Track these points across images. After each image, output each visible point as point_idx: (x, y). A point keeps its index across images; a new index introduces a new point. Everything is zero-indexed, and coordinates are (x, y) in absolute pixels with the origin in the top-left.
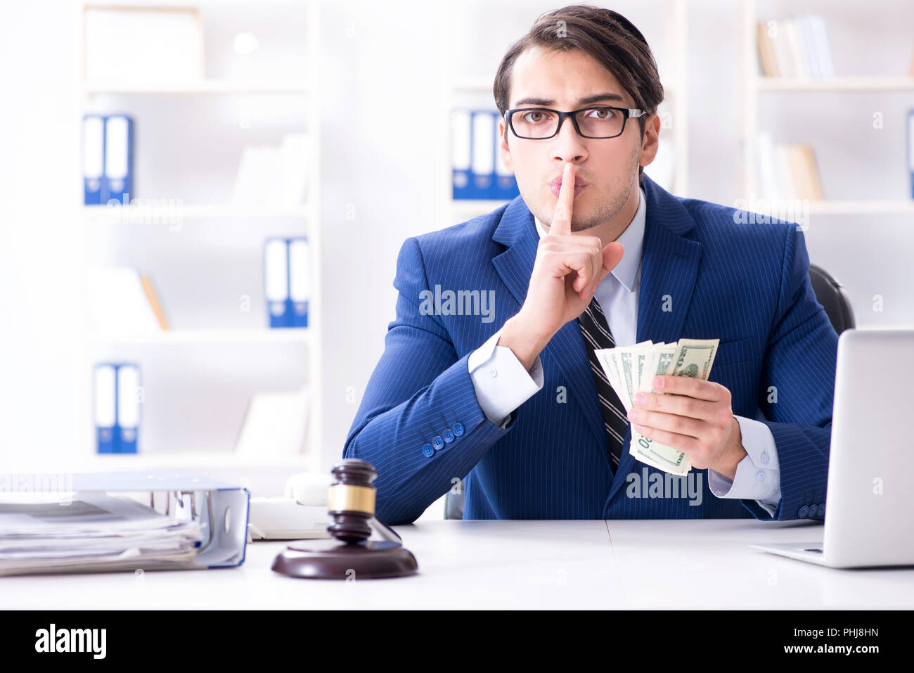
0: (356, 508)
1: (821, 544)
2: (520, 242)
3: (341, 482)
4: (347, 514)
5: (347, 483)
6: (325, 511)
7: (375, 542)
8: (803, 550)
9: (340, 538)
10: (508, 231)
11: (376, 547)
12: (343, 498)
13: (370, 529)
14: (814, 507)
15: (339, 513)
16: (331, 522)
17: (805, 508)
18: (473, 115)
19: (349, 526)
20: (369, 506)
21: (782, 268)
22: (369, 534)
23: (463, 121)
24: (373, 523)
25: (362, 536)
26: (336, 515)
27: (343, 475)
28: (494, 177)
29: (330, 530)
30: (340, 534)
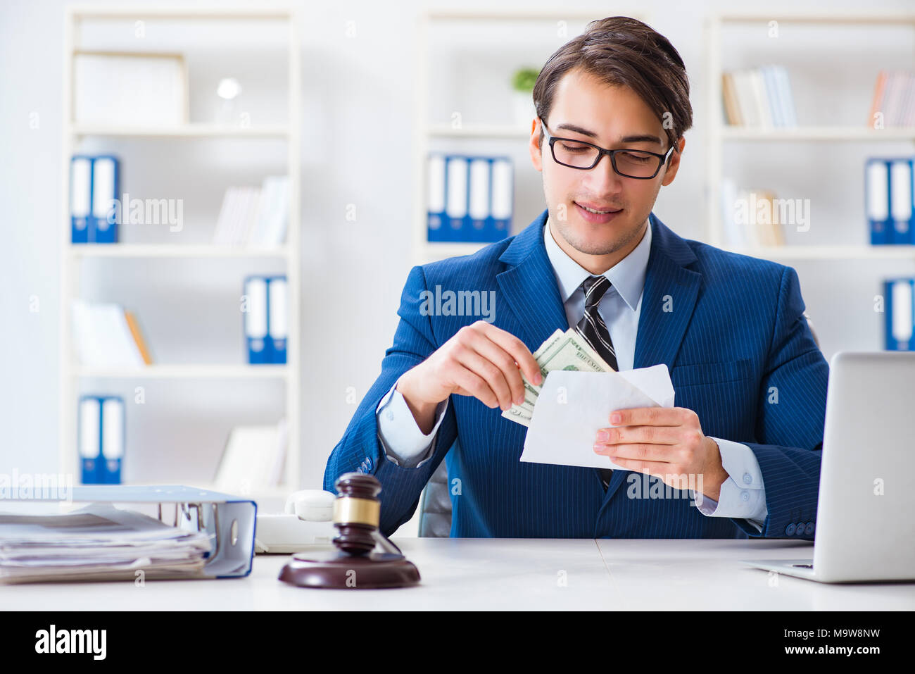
0: (361, 520)
1: (812, 561)
2: (525, 263)
3: (347, 495)
4: (352, 526)
5: (352, 496)
6: (331, 524)
7: (378, 554)
8: (792, 565)
9: (344, 549)
10: (515, 254)
11: (379, 558)
12: (347, 509)
13: (374, 541)
14: (802, 526)
15: (344, 525)
16: (336, 534)
17: (792, 526)
18: (448, 160)
19: (354, 537)
20: (373, 518)
22: (373, 546)
23: (437, 166)
24: (376, 535)
25: (368, 548)
26: (341, 527)
27: (349, 489)
28: (467, 219)
29: (336, 541)
30: (345, 545)
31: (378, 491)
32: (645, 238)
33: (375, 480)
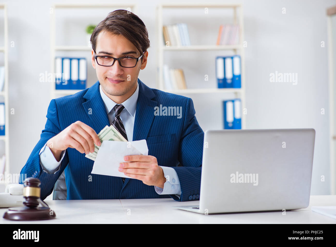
0: (34, 195)
1: (199, 206)
2: (93, 99)
3: (28, 186)
4: (30, 197)
5: (30, 186)
6: (22, 196)
7: (40, 207)
8: (191, 208)
9: (27, 206)
10: (89, 95)
11: (40, 209)
12: (28, 191)
13: (39, 203)
14: (194, 196)
15: (27, 197)
16: (24, 200)
17: (191, 197)
18: (63, 59)
19: (31, 201)
20: (38, 194)
21: (185, 111)
22: (38, 204)
23: (59, 61)
24: (39, 200)
25: (36, 205)
26: (26, 198)
27: (29, 184)
28: (70, 81)
29: (24, 203)
30: (28, 205)
31: (40, 184)
32: (136, 90)
33: (39, 180)
